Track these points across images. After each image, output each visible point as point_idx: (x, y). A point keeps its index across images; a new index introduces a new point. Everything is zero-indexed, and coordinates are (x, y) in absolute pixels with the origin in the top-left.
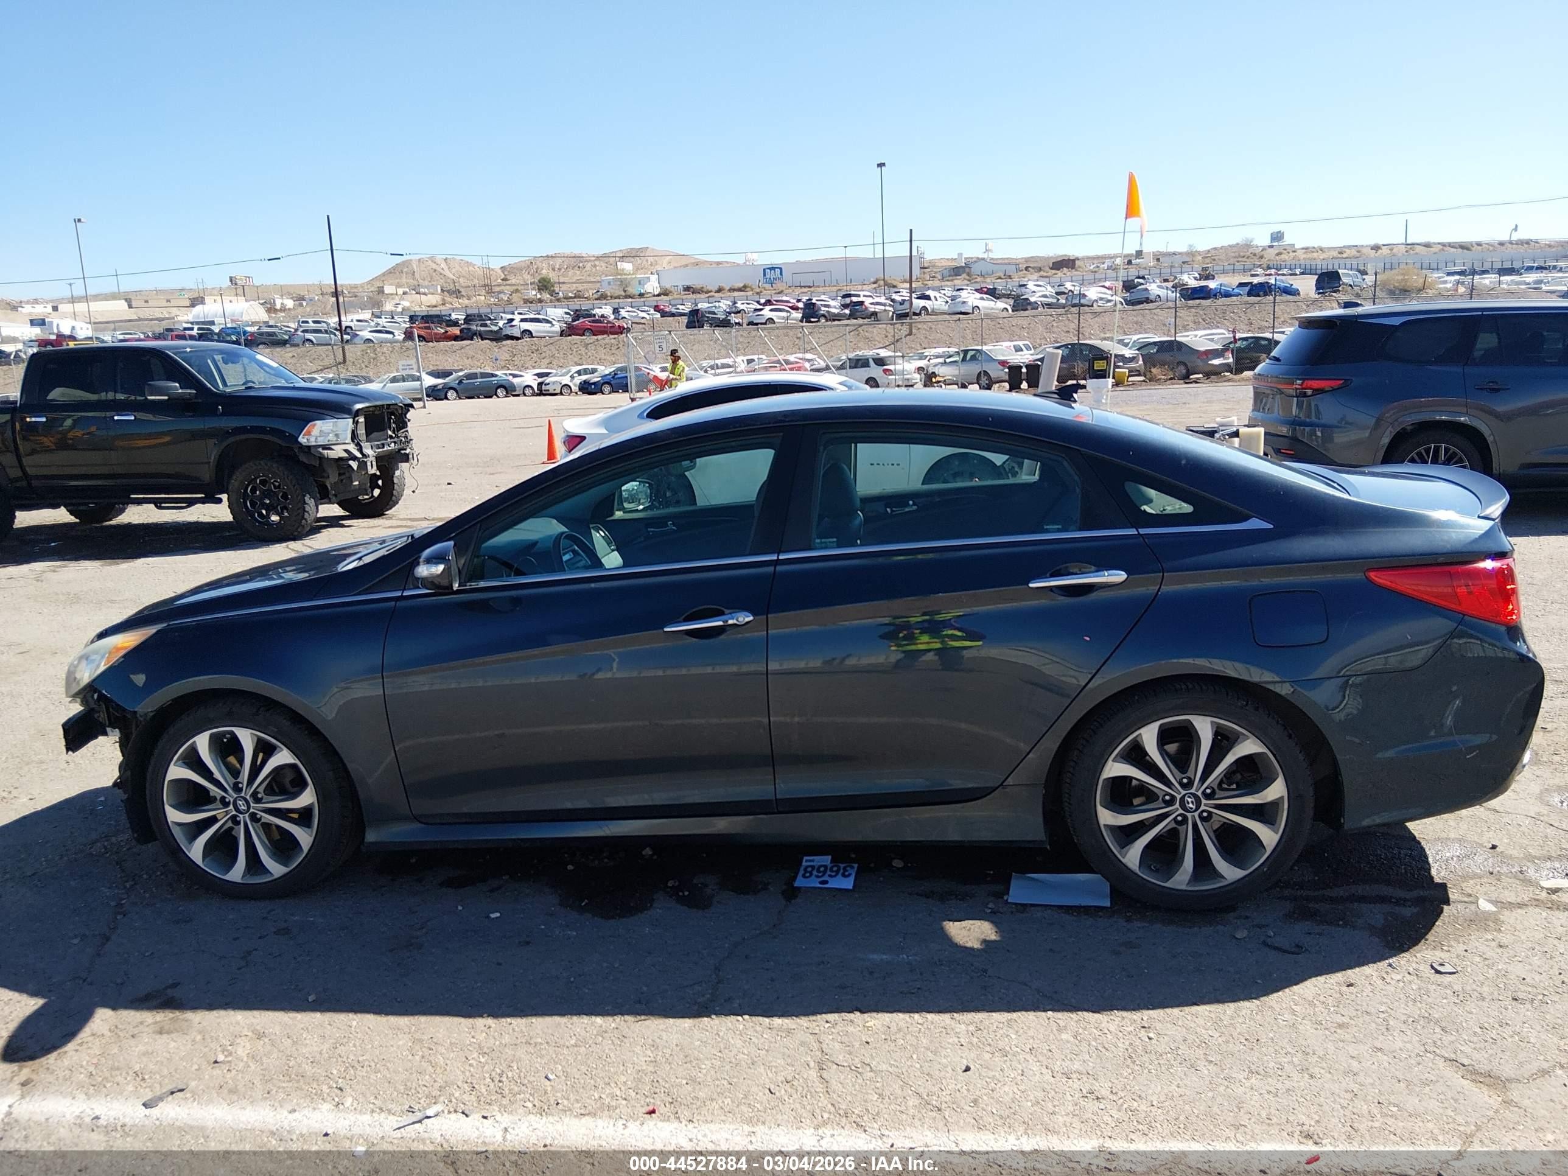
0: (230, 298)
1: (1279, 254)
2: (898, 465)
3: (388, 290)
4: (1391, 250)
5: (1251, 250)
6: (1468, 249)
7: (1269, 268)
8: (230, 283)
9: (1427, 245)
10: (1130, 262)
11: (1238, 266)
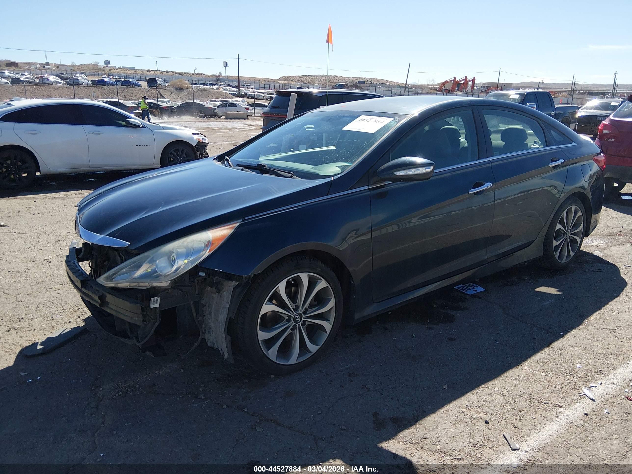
1: (111, 70)
2: (150, 146)
4: (154, 72)
5: (98, 67)
6: (182, 75)
7: (109, 75)
9: (167, 72)
10: (44, 67)
11: (96, 73)
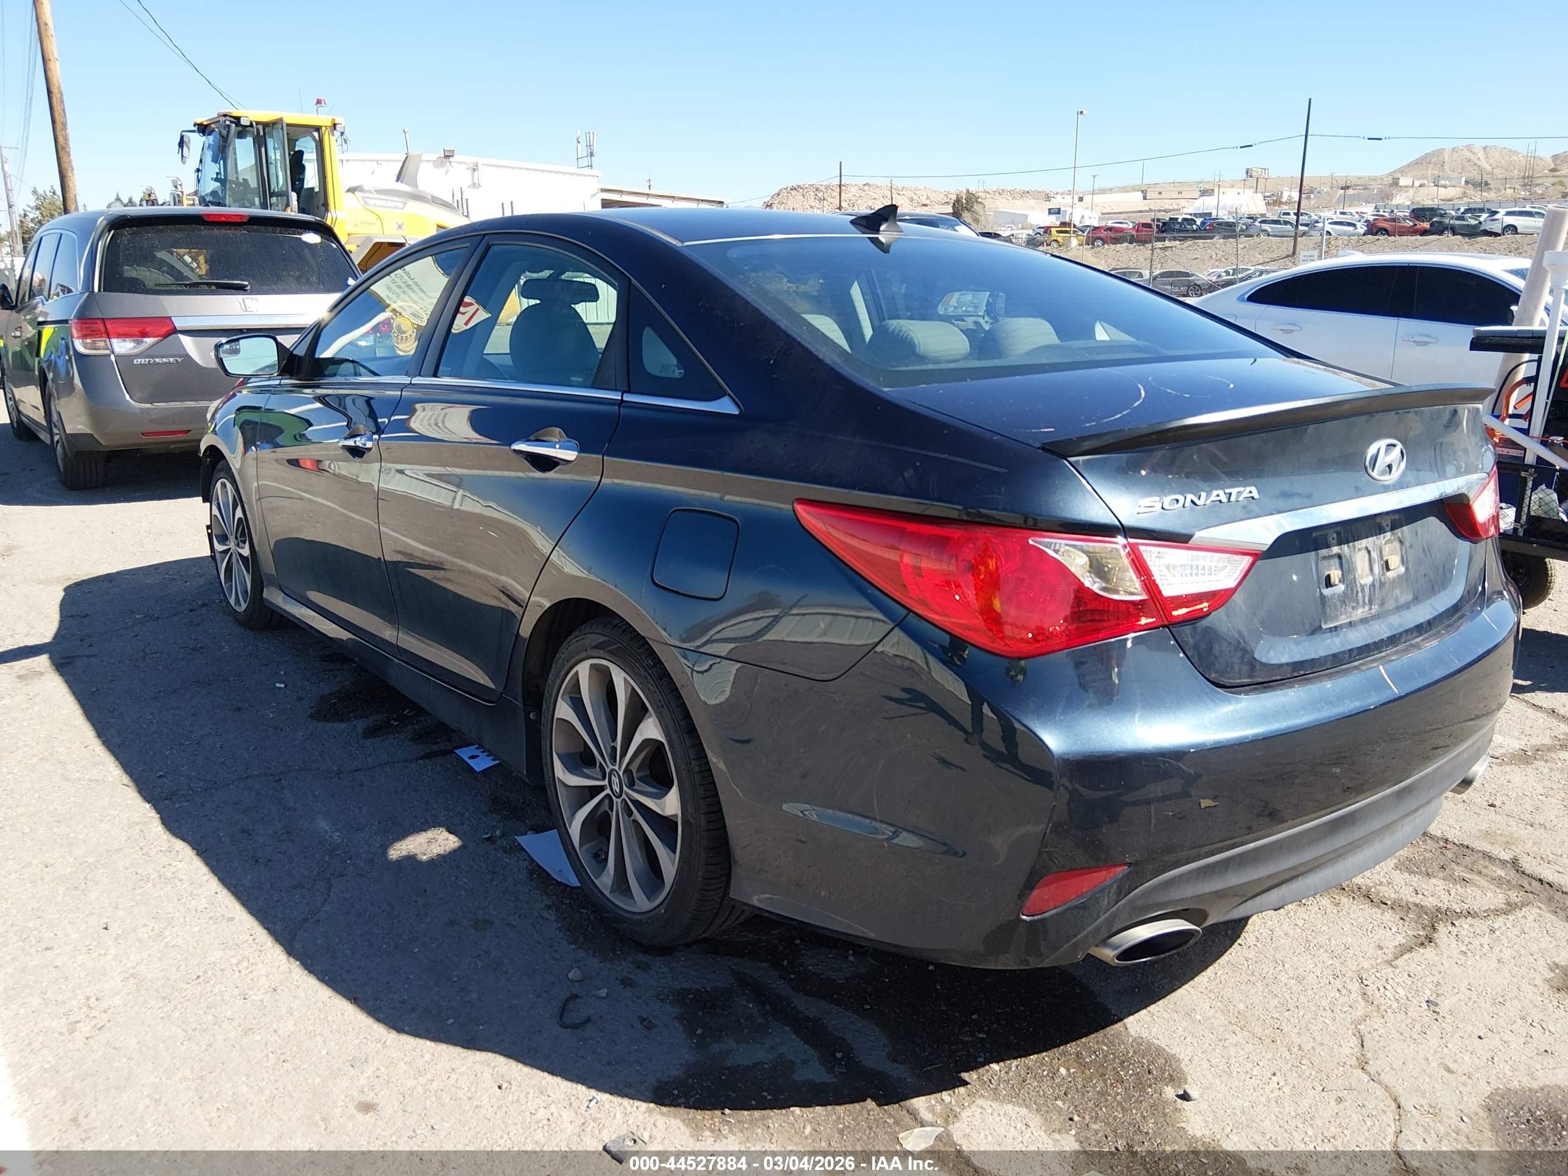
0: (1239, 191)
3: (1403, 182)
8: (1245, 175)
